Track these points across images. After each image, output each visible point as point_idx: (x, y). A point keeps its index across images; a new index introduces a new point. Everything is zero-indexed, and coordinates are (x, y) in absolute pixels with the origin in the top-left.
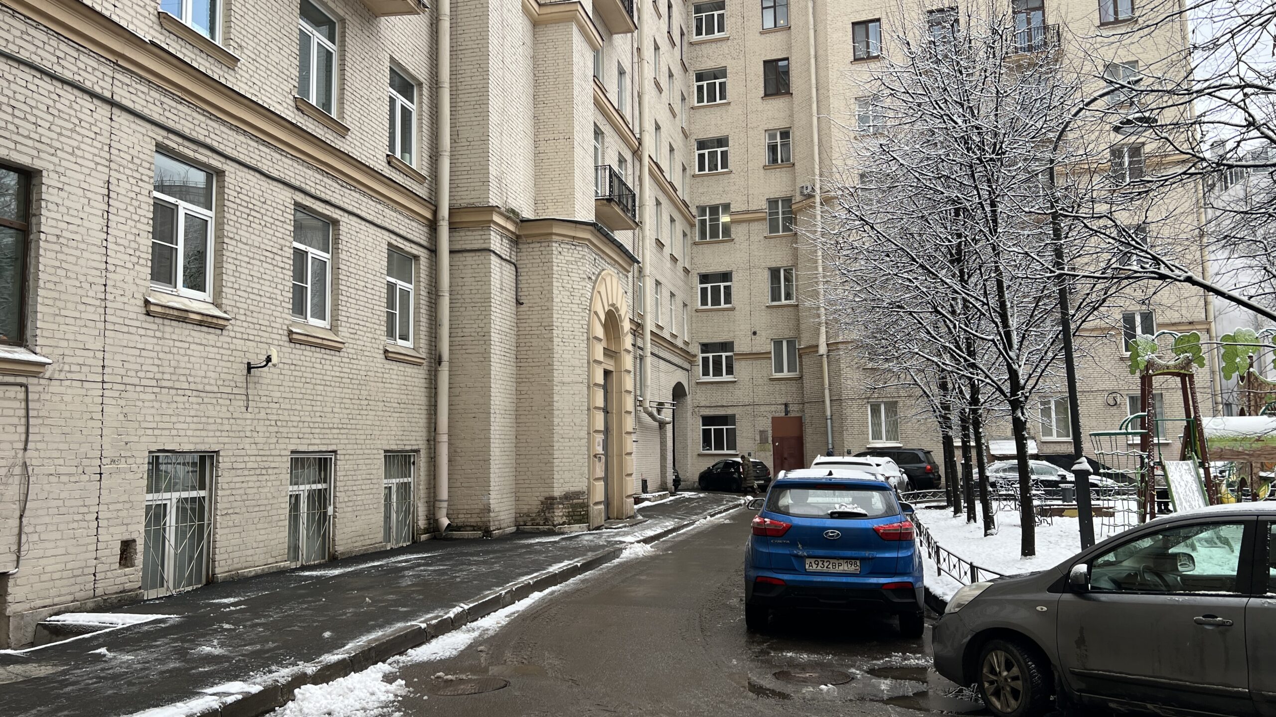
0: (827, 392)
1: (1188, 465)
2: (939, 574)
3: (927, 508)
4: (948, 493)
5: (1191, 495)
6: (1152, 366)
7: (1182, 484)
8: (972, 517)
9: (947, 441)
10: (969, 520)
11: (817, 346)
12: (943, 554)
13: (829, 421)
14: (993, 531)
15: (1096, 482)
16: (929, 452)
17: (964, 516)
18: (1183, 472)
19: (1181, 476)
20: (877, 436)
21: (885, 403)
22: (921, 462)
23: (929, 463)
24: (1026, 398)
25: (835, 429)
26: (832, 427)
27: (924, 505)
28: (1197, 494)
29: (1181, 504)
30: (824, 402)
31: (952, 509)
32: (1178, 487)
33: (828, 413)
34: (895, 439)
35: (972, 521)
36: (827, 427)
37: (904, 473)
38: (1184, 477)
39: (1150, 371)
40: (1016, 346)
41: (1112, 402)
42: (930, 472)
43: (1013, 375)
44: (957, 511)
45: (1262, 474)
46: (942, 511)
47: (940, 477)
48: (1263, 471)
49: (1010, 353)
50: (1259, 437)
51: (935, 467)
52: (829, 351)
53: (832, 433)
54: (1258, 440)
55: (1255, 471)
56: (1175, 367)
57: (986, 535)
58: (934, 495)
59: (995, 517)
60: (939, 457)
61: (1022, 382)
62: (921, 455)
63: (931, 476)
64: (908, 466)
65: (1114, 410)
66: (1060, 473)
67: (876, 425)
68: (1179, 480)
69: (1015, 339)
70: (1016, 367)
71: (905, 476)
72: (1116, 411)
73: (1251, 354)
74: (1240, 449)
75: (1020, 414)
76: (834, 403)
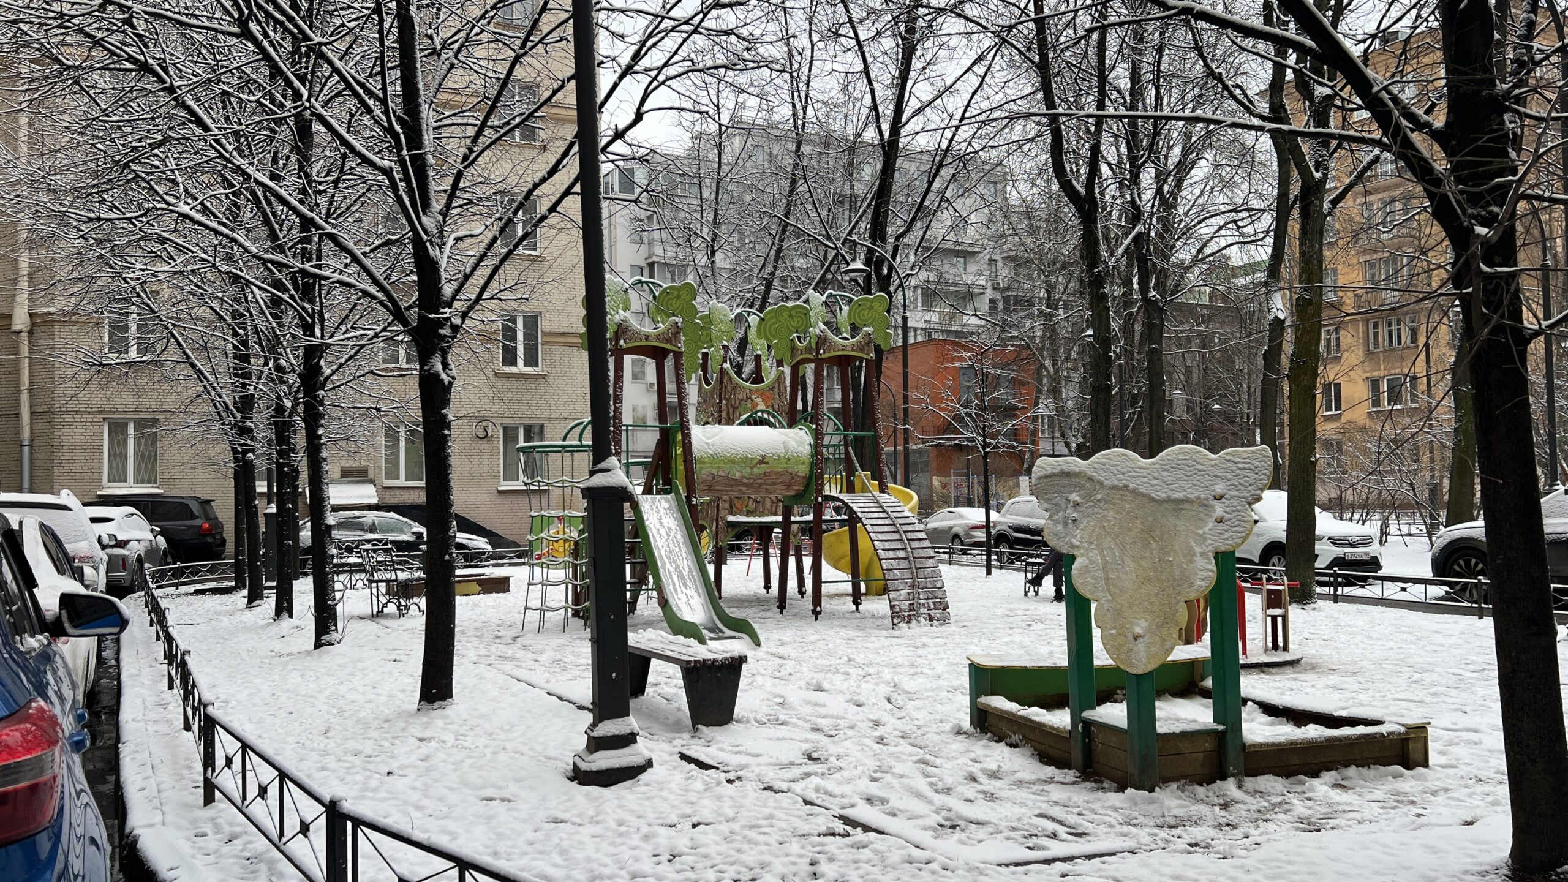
0: (25, 398)
1: (667, 501)
2: (209, 799)
3: (198, 592)
4: (238, 567)
5: (677, 550)
6: (625, 333)
7: (663, 532)
8: (284, 607)
9: (244, 476)
10: (278, 613)
11: (10, 316)
12: (224, 744)
13: (26, 449)
14: (334, 636)
15: (464, 542)
16: (208, 502)
17: (269, 603)
18: (662, 511)
19: (660, 520)
20: (117, 476)
21: (135, 421)
22: (193, 517)
23: (207, 518)
24: (455, 329)
25: (37, 463)
26: (31, 459)
27: (191, 588)
28: (684, 549)
29: (664, 564)
30: (18, 415)
31: (245, 592)
32: (657, 537)
33: (26, 435)
34: (151, 481)
35: (285, 615)
36: (21, 460)
37: (160, 533)
38: (665, 521)
39: (622, 342)
40: (437, 205)
41: (481, 434)
42: (208, 532)
43: (427, 269)
44: (255, 596)
45: (731, 518)
46: (226, 597)
47: (224, 541)
48: (731, 514)
49: (424, 219)
50: (764, 457)
51: (217, 526)
52: (33, 325)
53: (31, 469)
54: (761, 462)
55: (722, 513)
56: (658, 337)
57: (318, 645)
58: (212, 570)
59: (339, 608)
60: (225, 510)
61: (448, 290)
62: (195, 507)
63: (209, 540)
64: (169, 524)
65: (484, 445)
66: (415, 530)
67: (117, 456)
68: (658, 526)
69: (439, 186)
70: (434, 252)
71: (161, 540)
72: (486, 446)
73: (725, 343)
74: (738, 475)
75: (439, 367)
76: (41, 420)
